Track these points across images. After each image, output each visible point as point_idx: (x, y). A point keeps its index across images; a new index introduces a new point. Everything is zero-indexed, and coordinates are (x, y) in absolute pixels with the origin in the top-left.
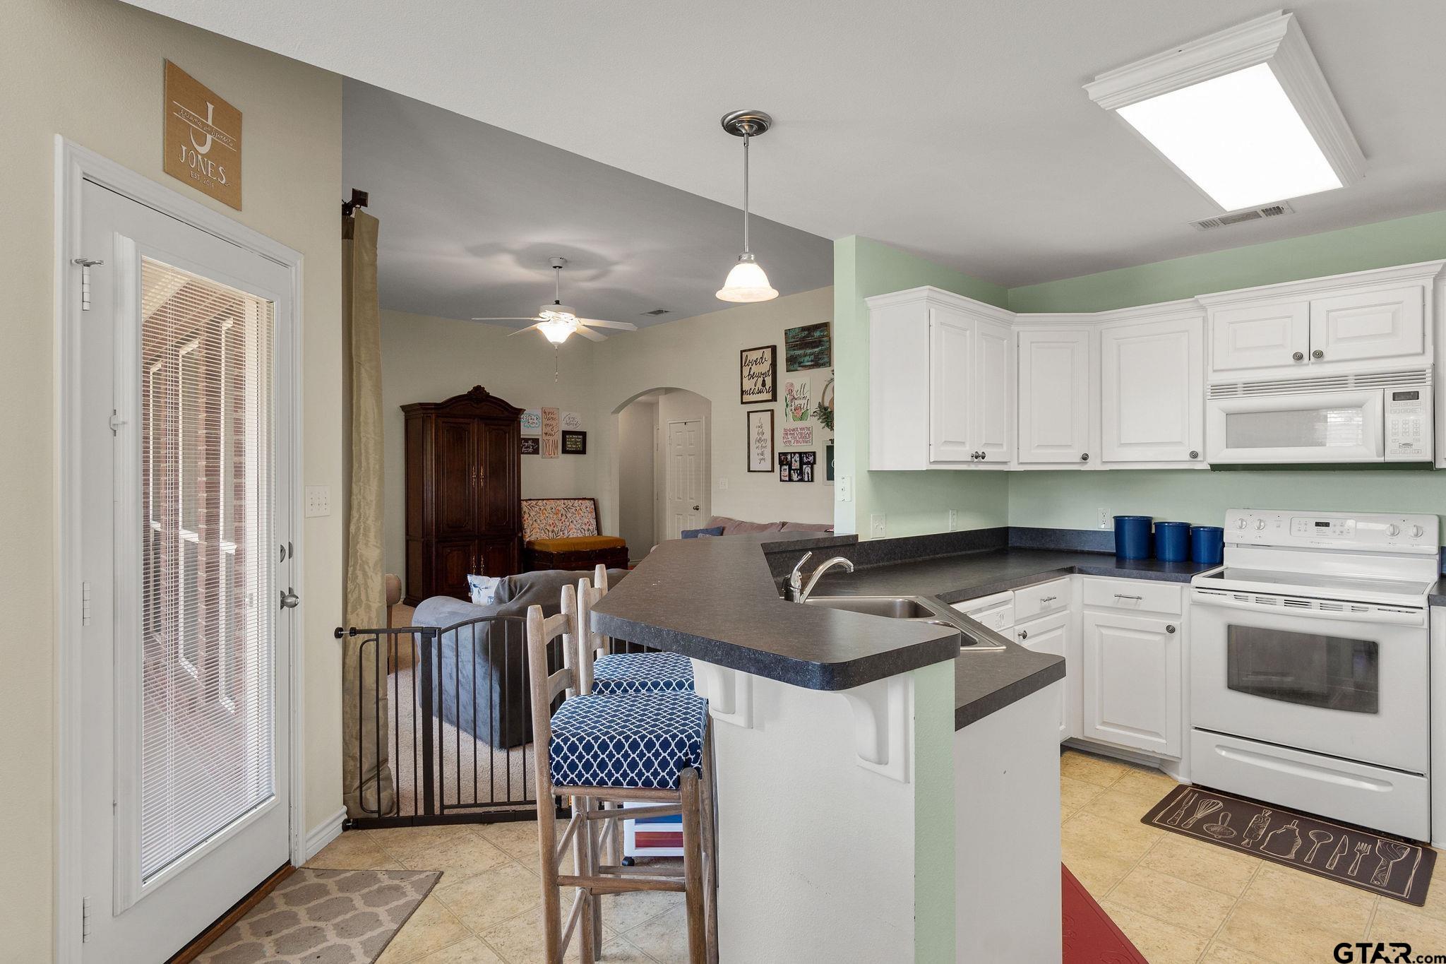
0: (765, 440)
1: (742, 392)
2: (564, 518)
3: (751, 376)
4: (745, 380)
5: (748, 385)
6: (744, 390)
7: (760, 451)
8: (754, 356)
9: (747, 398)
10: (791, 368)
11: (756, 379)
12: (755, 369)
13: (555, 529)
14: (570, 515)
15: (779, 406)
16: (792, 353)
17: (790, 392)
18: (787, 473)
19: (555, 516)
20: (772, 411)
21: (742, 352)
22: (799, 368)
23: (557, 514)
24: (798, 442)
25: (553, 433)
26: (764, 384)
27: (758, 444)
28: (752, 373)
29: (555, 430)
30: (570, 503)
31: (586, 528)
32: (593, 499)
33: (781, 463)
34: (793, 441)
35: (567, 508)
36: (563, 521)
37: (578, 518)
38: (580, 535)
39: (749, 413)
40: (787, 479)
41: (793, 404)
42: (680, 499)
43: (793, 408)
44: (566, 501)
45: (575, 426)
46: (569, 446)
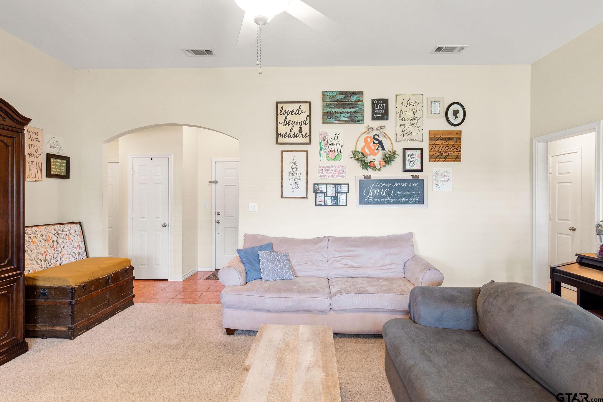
0: (300, 174)
1: (278, 135)
2: (56, 244)
3: (286, 123)
4: (281, 126)
5: (283, 129)
6: (279, 133)
7: (293, 182)
8: (289, 108)
9: (281, 140)
10: (328, 120)
11: (291, 126)
12: (290, 118)
13: (48, 258)
14: (61, 240)
15: (314, 149)
16: (329, 110)
17: (325, 139)
18: (323, 199)
19: (46, 244)
20: (307, 151)
21: (277, 103)
22: (335, 122)
23: (48, 240)
24: (333, 176)
25: (37, 154)
26: (300, 130)
27: (291, 176)
28: (287, 120)
29: (39, 152)
30: (59, 228)
31: (77, 252)
32: (80, 223)
33: (316, 192)
34: (328, 175)
35: (58, 234)
36: (55, 247)
37: (68, 243)
38: (72, 260)
39: (282, 152)
40: (323, 203)
41: (327, 148)
42: (144, 218)
43: (327, 151)
44: (56, 226)
45: (58, 151)
46: (53, 171)
